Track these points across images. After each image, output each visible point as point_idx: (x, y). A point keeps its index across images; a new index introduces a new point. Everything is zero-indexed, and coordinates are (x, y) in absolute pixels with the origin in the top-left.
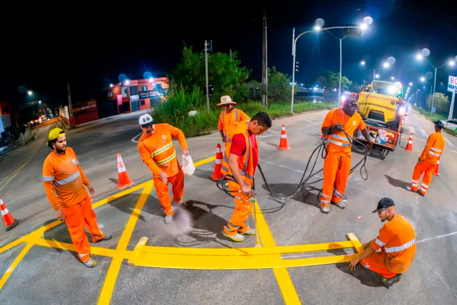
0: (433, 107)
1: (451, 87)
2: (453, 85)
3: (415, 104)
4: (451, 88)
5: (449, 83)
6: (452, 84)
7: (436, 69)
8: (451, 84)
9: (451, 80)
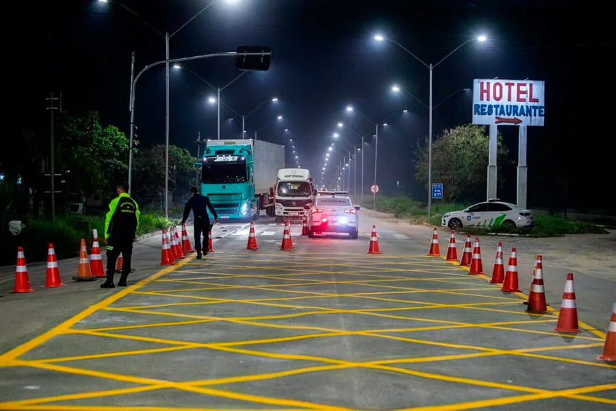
0: (433, 182)
1: (482, 110)
2: (488, 103)
3: (375, 189)
4: (483, 113)
5: (476, 100)
6: (485, 102)
7: (431, 67)
8: (481, 103)
9: (482, 91)
